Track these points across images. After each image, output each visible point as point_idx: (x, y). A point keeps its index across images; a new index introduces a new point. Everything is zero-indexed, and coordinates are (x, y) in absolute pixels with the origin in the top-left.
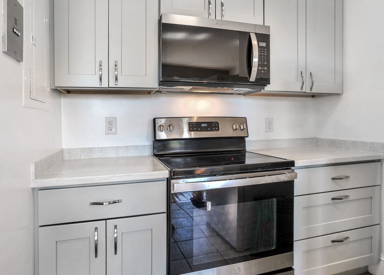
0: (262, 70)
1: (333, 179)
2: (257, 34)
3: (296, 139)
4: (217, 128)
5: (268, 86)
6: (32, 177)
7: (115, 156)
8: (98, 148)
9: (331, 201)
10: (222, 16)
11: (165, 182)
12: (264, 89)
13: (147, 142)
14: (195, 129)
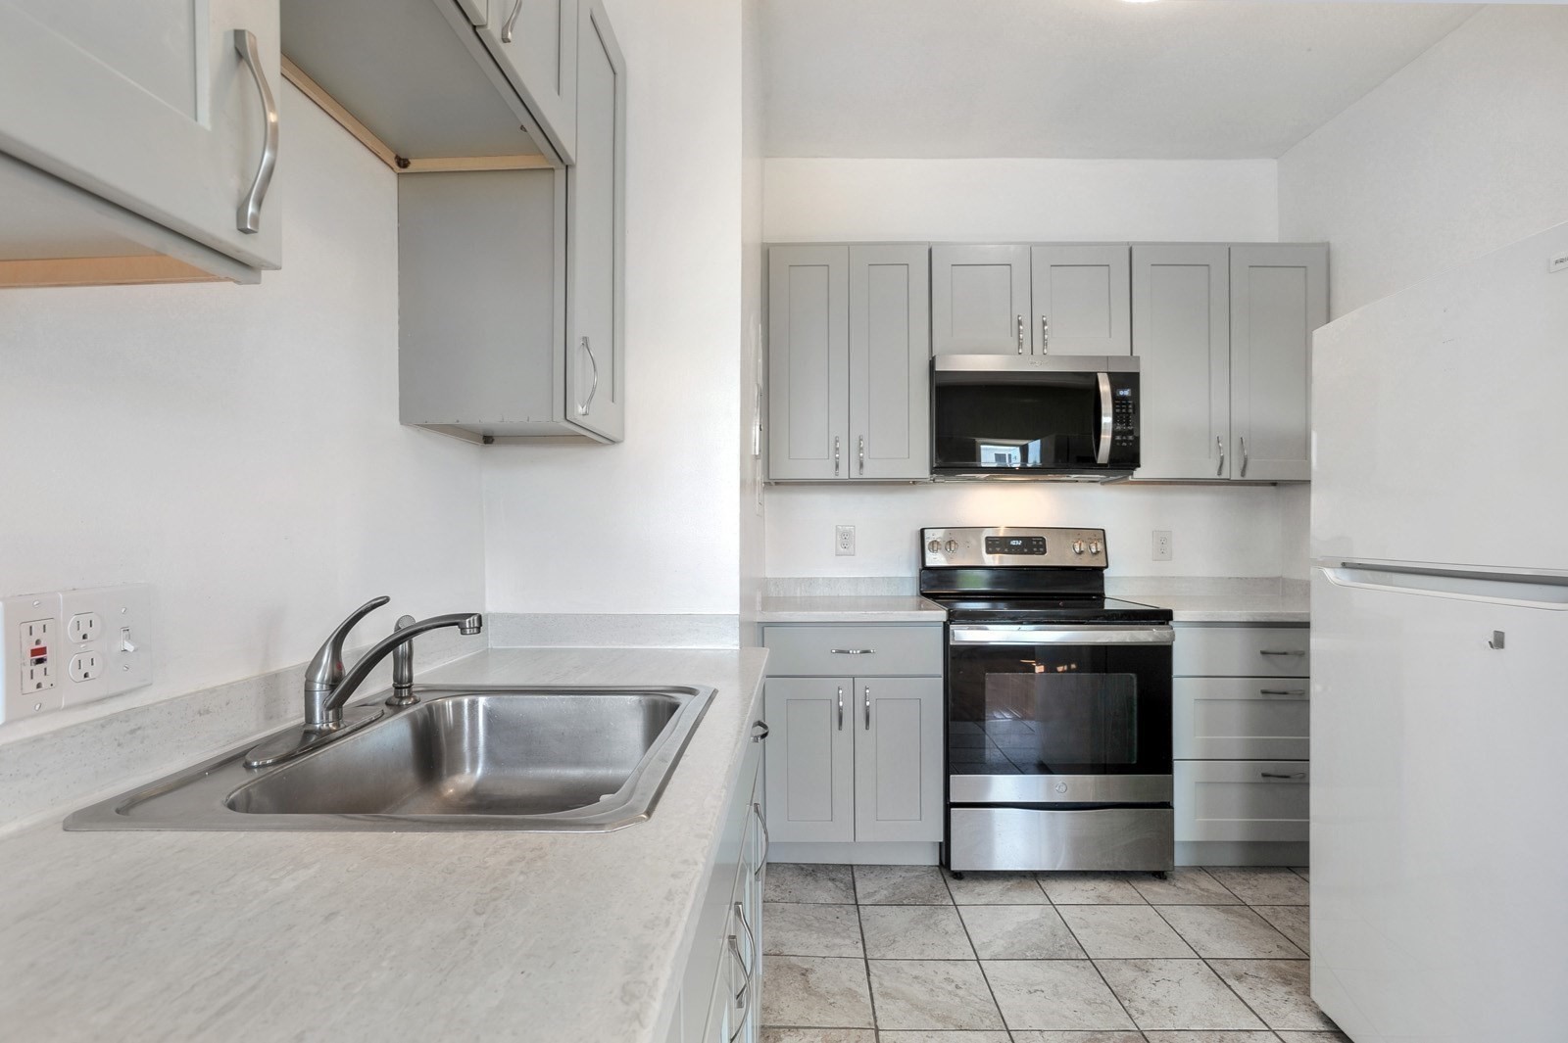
0: (1121, 441)
1: (1263, 653)
2: (1109, 374)
3: (1230, 578)
4: (1041, 549)
5: (1138, 469)
6: (758, 607)
7: (853, 594)
8: (823, 578)
9: (1261, 696)
10: (1045, 344)
11: (940, 630)
12: (1132, 474)
13: (909, 573)
14: (998, 549)
